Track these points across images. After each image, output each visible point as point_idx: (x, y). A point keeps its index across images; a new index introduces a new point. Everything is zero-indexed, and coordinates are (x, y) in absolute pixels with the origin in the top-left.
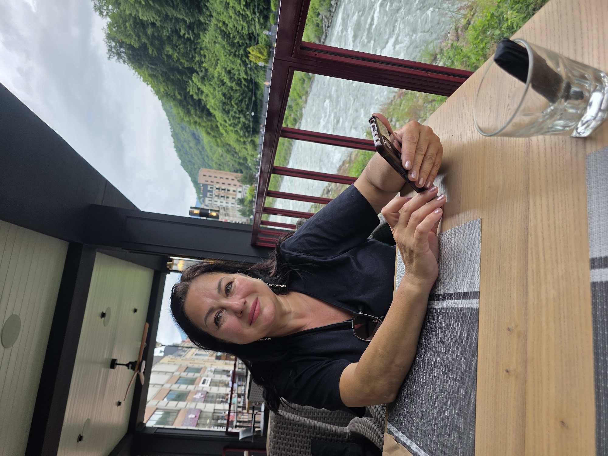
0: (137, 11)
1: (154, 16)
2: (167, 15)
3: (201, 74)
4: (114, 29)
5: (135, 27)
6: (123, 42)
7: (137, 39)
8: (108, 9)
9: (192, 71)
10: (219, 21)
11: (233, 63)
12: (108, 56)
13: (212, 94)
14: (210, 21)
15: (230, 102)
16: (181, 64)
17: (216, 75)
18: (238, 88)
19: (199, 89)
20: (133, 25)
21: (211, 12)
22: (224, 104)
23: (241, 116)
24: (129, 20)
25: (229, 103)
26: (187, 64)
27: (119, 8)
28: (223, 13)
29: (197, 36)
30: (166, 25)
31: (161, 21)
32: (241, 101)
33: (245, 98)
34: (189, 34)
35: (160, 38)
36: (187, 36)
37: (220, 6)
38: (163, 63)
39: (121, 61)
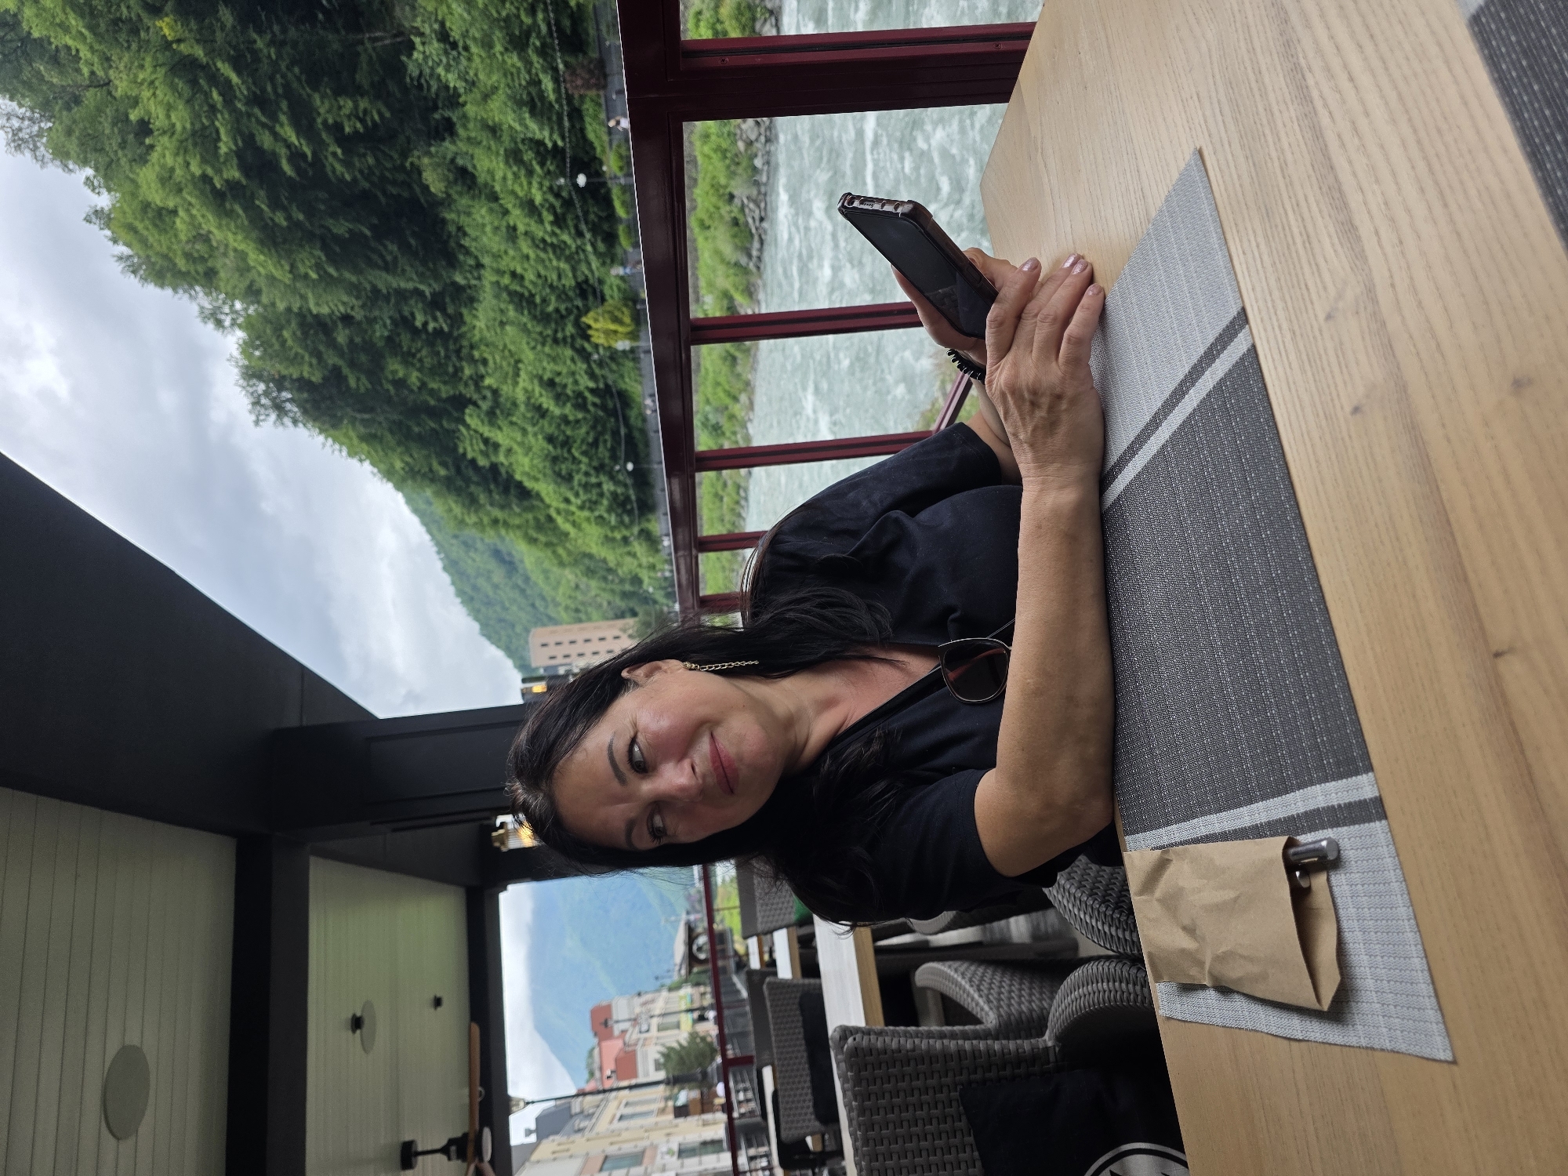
0: (303, 297)
1: (345, 298)
2: (375, 291)
3: (485, 406)
4: (257, 353)
5: (305, 334)
6: (283, 378)
7: (314, 361)
8: (233, 311)
9: (461, 403)
10: (500, 272)
11: (554, 359)
12: (253, 418)
13: (521, 444)
14: (479, 278)
15: (569, 451)
16: (432, 392)
17: (521, 397)
18: (580, 416)
19: (486, 441)
20: (299, 333)
21: (476, 258)
22: (555, 460)
23: (603, 478)
24: (289, 322)
25: (566, 455)
26: (446, 391)
27: (258, 302)
28: (506, 252)
29: (457, 320)
30: (376, 313)
31: (363, 306)
32: (595, 444)
33: (602, 433)
34: (435, 319)
35: (369, 347)
36: (431, 326)
37: (497, 239)
38: (389, 400)
39: (287, 421)
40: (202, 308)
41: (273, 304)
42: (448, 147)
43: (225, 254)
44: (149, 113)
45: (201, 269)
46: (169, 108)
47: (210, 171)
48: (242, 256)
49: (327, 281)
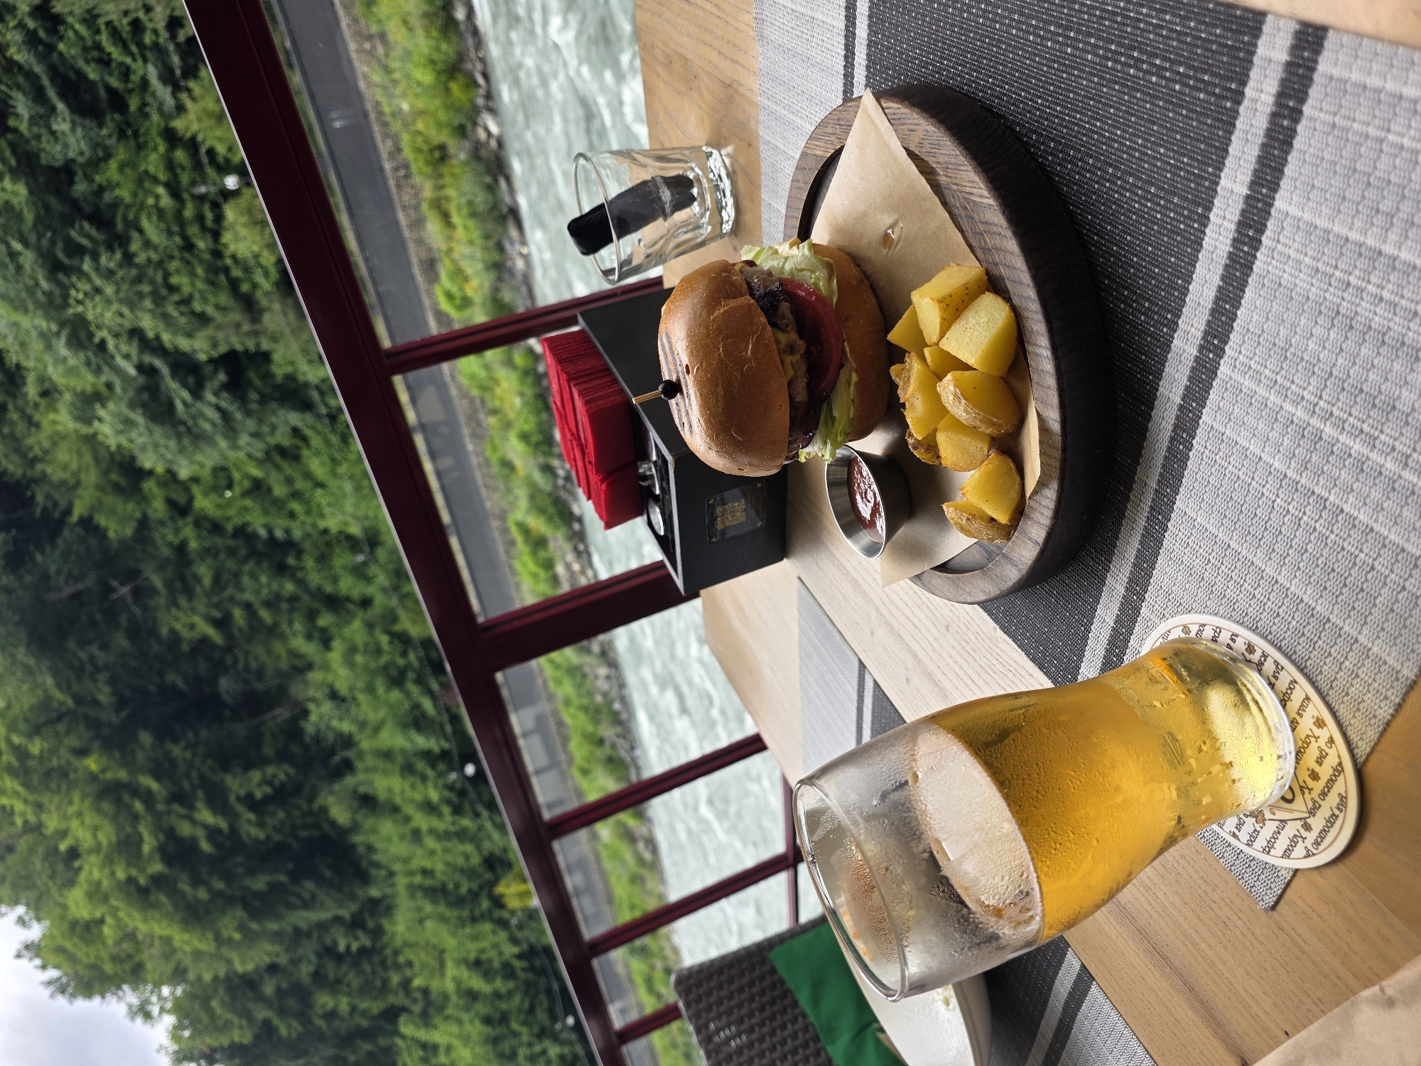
0: (229, 962)
1: (269, 948)
2: (297, 931)
3: (417, 1009)
4: (187, 1033)
5: (233, 998)
6: (214, 1050)
7: (244, 1022)
8: (160, 998)
9: (392, 1014)
14: (393, 885)
15: (508, 1027)
16: (364, 1013)
17: (450, 986)
18: (511, 985)
19: (424, 1046)
20: (227, 999)
21: (387, 868)
22: (495, 1041)
23: (547, 1043)
24: (216, 991)
25: (505, 1031)
26: (375, 1007)
27: (185, 981)
28: (414, 854)
32: (532, 1010)
33: (536, 995)
34: (357, 938)
35: (296, 989)
36: (355, 946)
37: (404, 844)
40: (130, 1006)
41: (200, 978)
42: (349, 781)
43: (151, 945)
44: (77, 840)
45: (127, 967)
46: (95, 829)
47: (134, 872)
48: (167, 941)
49: (250, 938)
